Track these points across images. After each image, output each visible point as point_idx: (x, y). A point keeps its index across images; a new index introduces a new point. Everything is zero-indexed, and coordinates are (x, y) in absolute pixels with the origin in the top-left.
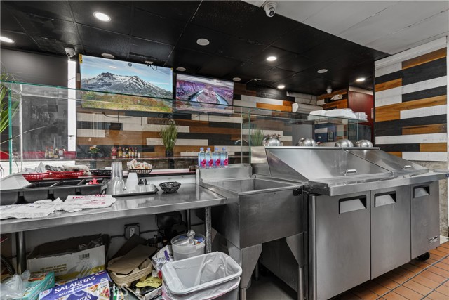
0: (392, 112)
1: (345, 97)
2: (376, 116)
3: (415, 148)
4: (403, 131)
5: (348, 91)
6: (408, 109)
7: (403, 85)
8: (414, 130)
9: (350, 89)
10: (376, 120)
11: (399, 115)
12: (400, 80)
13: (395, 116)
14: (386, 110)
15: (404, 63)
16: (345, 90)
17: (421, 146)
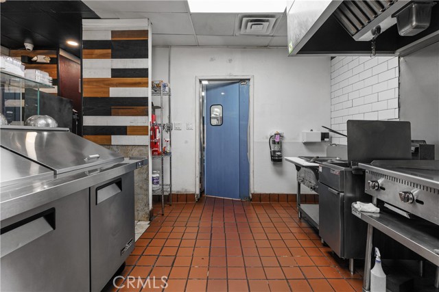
0: (102, 87)
1: (54, 61)
2: (84, 90)
3: (122, 131)
4: (112, 111)
5: (58, 53)
6: (117, 87)
7: (112, 58)
8: (122, 111)
9: (62, 53)
10: (84, 95)
11: (108, 92)
12: (110, 51)
13: (104, 92)
14: (95, 84)
15: (114, 33)
16: (55, 52)
17: (128, 128)
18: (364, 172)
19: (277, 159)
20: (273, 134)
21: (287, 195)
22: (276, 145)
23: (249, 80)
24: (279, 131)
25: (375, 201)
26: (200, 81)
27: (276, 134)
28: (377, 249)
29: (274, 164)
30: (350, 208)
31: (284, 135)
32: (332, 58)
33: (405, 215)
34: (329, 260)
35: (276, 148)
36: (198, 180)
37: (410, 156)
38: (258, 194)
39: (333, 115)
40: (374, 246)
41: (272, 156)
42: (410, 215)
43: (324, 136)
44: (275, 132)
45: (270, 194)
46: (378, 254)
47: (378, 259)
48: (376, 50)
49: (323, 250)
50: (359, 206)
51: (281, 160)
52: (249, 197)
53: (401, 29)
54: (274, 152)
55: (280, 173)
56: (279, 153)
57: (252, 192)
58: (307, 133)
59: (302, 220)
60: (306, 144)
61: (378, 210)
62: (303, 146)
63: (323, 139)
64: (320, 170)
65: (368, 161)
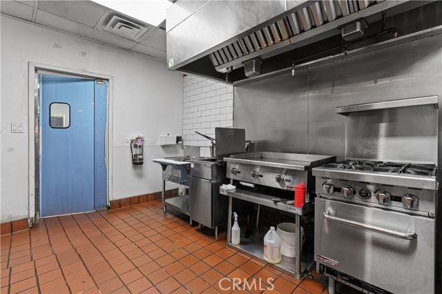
18: (225, 163)
19: (137, 162)
20: (135, 138)
21: (147, 195)
22: (138, 149)
23: (108, 80)
24: (141, 136)
25: (232, 181)
26: (36, 69)
27: (137, 139)
28: (235, 213)
29: (134, 167)
30: (218, 190)
31: (145, 139)
32: (185, 75)
33: (252, 185)
34: (200, 235)
35: (137, 151)
36: (33, 199)
37: (245, 151)
38: (117, 201)
39: (185, 122)
40: (233, 211)
41: (133, 160)
42: (255, 185)
43: (179, 139)
44: (137, 136)
45: (130, 198)
46: (236, 215)
47: (236, 219)
48: (228, 80)
49: (192, 229)
50: (224, 187)
51: (142, 163)
52: (107, 206)
53: (247, 71)
54: (136, 155)
55: (140, 176)
56: (141, 157)
57: (111, 199)
58: (165, 137)
59: (167, 213)
60: (164, 147)
61: (234, 187)
62: (161, 148)
63: (177, 142)
64: (192, 166)
65: (228, 156)
